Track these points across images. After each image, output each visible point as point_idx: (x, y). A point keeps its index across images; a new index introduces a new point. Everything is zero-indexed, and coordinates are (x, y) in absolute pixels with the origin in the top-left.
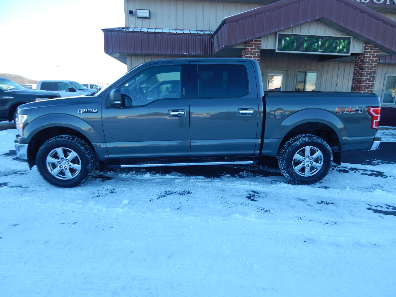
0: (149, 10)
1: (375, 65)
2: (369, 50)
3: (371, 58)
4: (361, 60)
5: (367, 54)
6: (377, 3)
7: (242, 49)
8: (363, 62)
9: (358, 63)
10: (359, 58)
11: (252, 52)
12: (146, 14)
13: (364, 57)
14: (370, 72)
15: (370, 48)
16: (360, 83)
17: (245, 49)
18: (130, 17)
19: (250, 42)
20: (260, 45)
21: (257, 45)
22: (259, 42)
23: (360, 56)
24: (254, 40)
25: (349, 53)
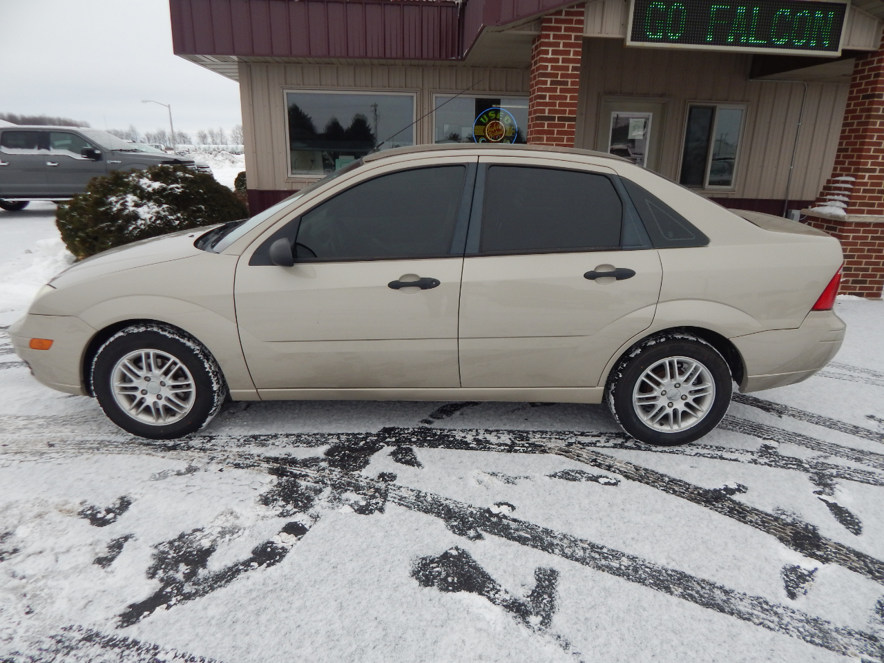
4: (870, 70)
7: (534, 38)
8: (877, 75)
9: (861, 78)
10: (864, 64)
11: (558, 45)
13: (880, 61)
16: (865, 137)
17: (539, 37)
19: (553, 17)
20: (581, 26)
21: (573, 25)
22: (578, 18)
23: (869, 59)
24: (566, 11)
25: (837, 51)
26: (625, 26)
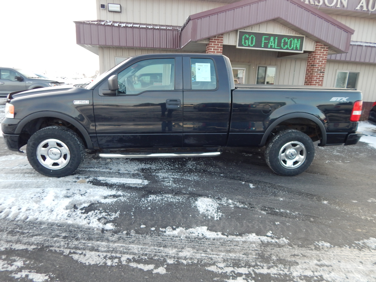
0: (120, 5)
1: (325, 62)
2: (320, 49)
3: (321, 56)
4: (313, 57)
5: (318, 52)
6: (329, 5)
7: (207, 45)
8: (315, 59)
9: (310, 60)
11: (215, 47)
12: (117, 8)
13: (315, 54)
14: (321, 68)
15: (320, 46)
16: (312, 78)
18: (101, 10)
19: (213, 38)
20: (222, 41)
21: (220, 41)
22: (221, 39)
23: (312, 54)
24: (217, 37)
25: (302, 51)
26: (236, 42)
